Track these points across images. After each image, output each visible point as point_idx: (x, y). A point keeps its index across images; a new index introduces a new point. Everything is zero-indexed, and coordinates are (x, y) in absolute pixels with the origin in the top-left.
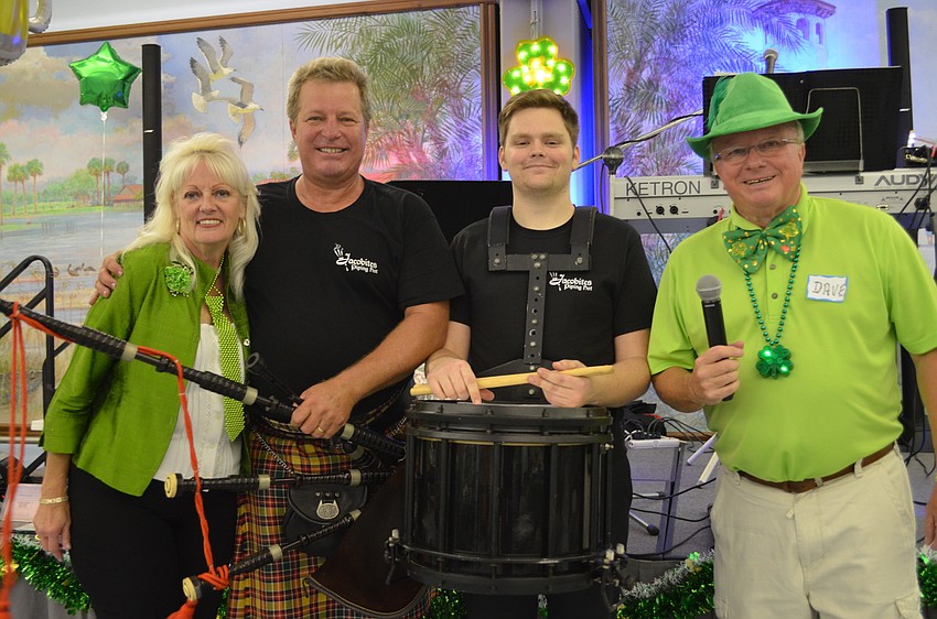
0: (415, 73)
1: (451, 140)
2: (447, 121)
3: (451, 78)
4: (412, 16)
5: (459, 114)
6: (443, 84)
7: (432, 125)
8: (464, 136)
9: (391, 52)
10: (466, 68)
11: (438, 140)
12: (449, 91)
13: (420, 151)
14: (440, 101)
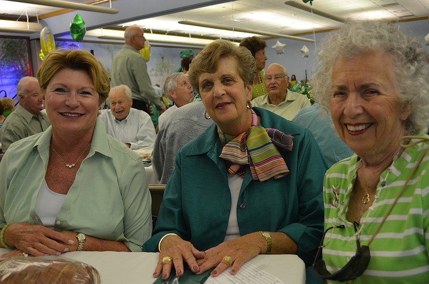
0: (16, 51)
1: (24, 65)
2: (23, 62)
3: (22, 53)
4: (14, 39)
5: (25, 61)
6: (21, 54)
7: (20, 62)
8: (26, 65)
9: (11, 46)
10: (25, 51)
11: (21, 65)
12: (23, 56)
13: (18, 68)
14: (21, 58)
